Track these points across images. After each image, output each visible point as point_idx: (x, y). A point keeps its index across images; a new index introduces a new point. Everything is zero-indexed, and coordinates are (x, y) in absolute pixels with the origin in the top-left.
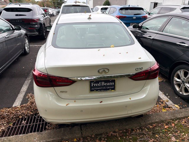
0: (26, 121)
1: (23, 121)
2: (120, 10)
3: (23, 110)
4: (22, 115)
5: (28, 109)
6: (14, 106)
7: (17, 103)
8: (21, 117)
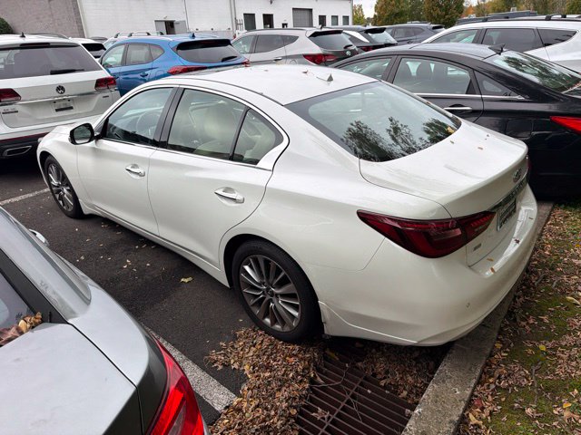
0: (320, 410)
1: (314, 414)
2: (179, 51)
3: (272, 395)
4: (291, 406)
5: (283, 382)
6: (219, 408)
7: (217, 396)
8: (294, 412)
